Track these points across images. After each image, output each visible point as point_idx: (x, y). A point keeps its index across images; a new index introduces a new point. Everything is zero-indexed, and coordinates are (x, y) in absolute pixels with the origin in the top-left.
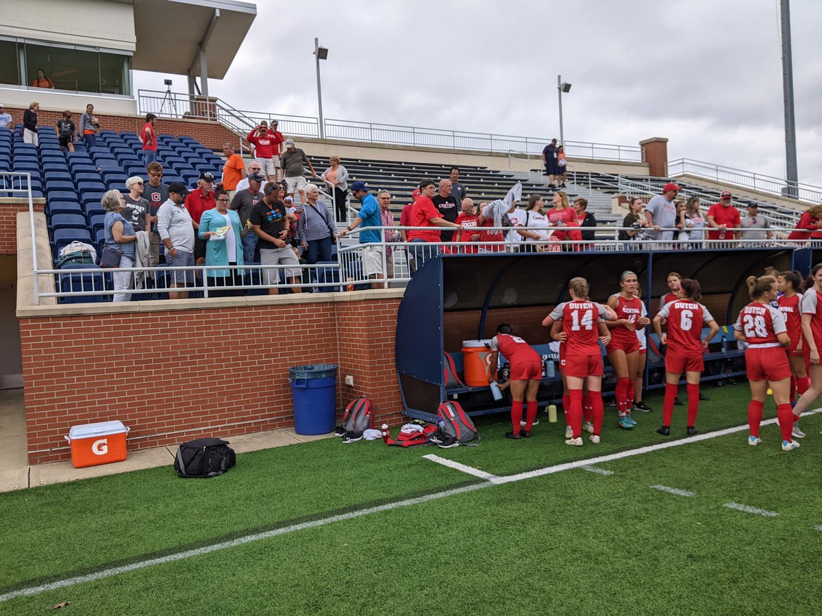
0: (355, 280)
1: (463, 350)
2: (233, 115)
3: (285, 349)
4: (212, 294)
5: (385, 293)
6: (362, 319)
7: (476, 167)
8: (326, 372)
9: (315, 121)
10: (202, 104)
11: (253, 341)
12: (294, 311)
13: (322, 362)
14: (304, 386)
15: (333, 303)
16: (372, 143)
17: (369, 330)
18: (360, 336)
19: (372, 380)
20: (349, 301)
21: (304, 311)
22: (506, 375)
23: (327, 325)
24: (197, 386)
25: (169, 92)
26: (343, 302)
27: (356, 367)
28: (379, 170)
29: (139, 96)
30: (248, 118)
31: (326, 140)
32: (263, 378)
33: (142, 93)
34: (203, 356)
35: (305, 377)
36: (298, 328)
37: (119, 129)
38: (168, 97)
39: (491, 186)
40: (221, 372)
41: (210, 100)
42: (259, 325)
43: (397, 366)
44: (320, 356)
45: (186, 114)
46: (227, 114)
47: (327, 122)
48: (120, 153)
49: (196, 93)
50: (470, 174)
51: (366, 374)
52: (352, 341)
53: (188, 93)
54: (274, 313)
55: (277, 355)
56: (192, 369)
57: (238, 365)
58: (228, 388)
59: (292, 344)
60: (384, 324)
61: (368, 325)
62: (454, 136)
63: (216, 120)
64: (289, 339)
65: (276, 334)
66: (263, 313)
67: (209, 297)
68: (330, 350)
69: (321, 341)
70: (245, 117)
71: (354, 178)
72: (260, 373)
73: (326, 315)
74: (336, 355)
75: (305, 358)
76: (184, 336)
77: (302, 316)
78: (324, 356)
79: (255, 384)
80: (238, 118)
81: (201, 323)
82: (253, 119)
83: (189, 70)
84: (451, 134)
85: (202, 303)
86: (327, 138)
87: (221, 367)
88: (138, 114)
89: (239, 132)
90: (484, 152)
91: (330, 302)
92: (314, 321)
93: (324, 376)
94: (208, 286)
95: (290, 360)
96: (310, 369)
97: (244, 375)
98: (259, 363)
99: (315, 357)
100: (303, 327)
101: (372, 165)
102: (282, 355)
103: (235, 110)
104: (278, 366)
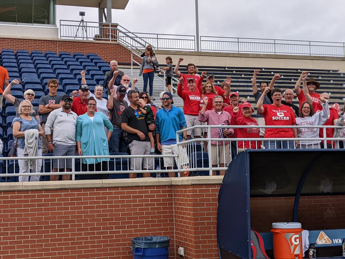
0: (190, 168)
1: (272, 230)
2: (128, 36)
3: (131, 223)
4: (78, 177)
5: (209, 180)
6: (190, 201)
7: (329, 71)
8: (159, 243)
9: (193, 38)
10: (106, 29)
11: (106, 215)
12: (139, 192)
13: (161, 234)
14: (141, 254)
15: (171, 186)
16: (238, 54)
17: (194, 210)
18: (189, 214)
19: (196, 252)
20: (182, 185)
21: (147, 192)
22: (311, 254)
23: (166, 204)
24: (62, 249)
25: (82, 21)
26: (177, 185)
27: (186, 240)
28: (241, 75)
29: (61, 25)
30: (140, 38)
31: (200, 52)
32: (112, 245)
33: (62, 23)
34: (68, 226)
35: (142, 246)
36: (142, 205)
37: (44, 50)
38: (81, 25)
39: (339, 86)
40: (81, 239)
41: (112, 26)
42: (112, 202)
43: (218, 241)
44: (159, 230)
45: (96, 36)
46: (125, 36)
47: (202, 39)
48: (41, 68)
49: (104, 21)
50: (322, 77)
51: (192, 246)
52: (183, 218)
53: (98, 21)
54: (124, 193)
55: (124, 227)
56: (59, 236)
57: (94, 233)
58: (85, 252)
59: (137, 218)
60: (207, 205)
61: (194, 205)
62: (310, 45)
63: (116, 41)
64: (134, 214)
65: (124, 210)
66: (115, 193)
67: (75, 180)
68: (168, 225)
69: (160, 217)
70: (137, 37)
71: (218, 82)
72: (110, 241)
73: (165, 196)
74: (173, 229)
75: (147, 230)
76: (54, 209)
77: (146, 196)
78: (162, 229)
79: (107, 250)
80: (131, 38)
81: (68, 200)
82: (143, 39)
83: (100, 4)
84: (308, 43)
85: (69, 185)
86: (202, 51)
87: (81, 234)
88: (59, 38)
89: (132, 49)
90: (338, 58)
91: (168, 186)
92: (155, 200)
93: (157, 246)
94: (75, 171)
95: (135, 231)
96: (150, 240)
97: (98, 242)
98: (111, 233)
99: (155, 230)
100: (146, 205)
101: (236, 71)
102: (128, 227)
103: (130, 32)
104: (125, 236)
